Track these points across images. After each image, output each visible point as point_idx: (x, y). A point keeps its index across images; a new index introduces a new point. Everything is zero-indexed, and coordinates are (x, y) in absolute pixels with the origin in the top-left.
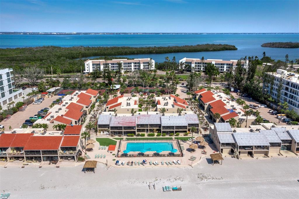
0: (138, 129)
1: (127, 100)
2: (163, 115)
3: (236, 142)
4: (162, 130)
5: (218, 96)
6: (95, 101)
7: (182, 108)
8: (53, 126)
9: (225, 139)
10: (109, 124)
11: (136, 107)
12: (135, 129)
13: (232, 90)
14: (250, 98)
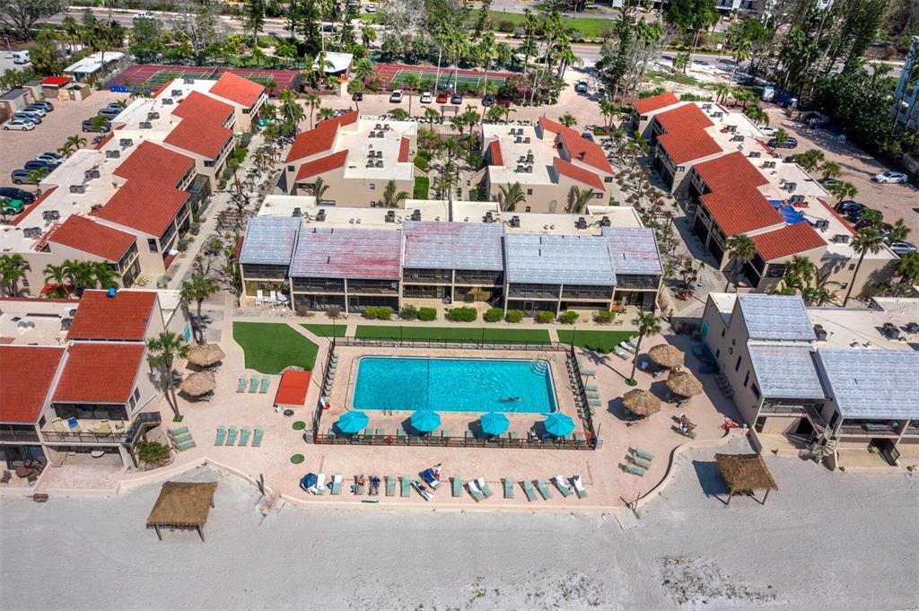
0: (407, 287)
1: (372, 135)
2: (514, 223)
3: (830, 397)
4: (507, 298)
5: (726, 129)
6: (247, 128)
7: (587, 188)
8: (45, 268)
9: (781, 376)
10: (286, 262)
11: (405, 173)
12: (397, 290)
13: (769, 93)
14: (838, 133)
